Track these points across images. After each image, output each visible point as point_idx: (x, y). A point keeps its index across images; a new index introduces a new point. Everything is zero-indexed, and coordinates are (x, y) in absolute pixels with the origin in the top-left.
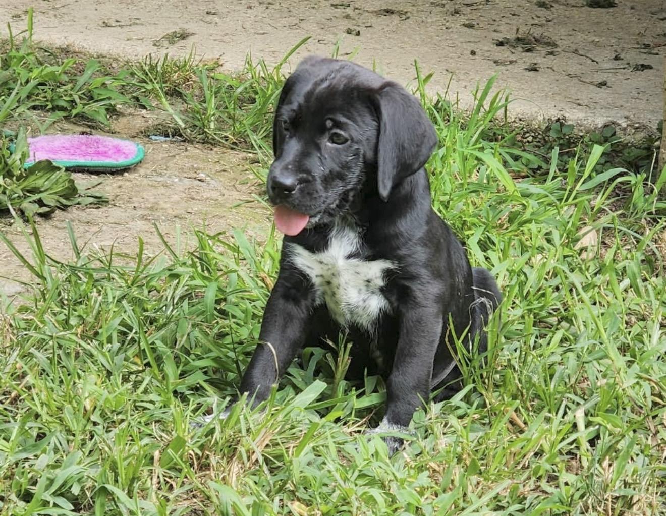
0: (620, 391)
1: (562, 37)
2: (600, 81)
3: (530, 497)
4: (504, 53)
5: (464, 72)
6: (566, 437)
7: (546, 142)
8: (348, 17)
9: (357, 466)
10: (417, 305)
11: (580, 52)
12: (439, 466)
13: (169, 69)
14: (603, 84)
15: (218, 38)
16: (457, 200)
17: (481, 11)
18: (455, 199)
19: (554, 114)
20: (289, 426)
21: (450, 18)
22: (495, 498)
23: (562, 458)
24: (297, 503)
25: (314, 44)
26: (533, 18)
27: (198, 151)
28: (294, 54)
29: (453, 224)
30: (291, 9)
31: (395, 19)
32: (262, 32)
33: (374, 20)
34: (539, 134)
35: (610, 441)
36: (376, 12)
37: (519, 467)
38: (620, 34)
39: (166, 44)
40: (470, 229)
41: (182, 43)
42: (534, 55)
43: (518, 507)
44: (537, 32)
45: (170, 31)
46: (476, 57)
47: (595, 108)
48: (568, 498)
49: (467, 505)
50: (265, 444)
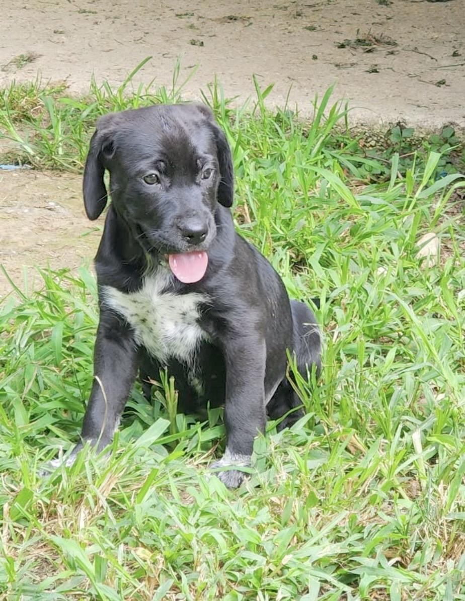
0: (456, 409)
1: (402, 35)
2: (439, 80)
3: (368, 527)
4: (346, 56)
5: (306, 78)
6: (405, 458)
7: (389, 146)
8: (192, 27)
9: (198, 507)
10: (237, 335)
11: (420, 50)
12: (280, 500)
13: (17, 95)
14: (442, 83)
15: (66, 57)
16: (298, 217)
17: (322, 12)
18: (296, 216)
19: (395, 117)
20: (133, 467)
21: (292, 21)
22: (334, 529)
23: (402, 479)
24: (141, 549)
25: (159, 59)
26: (373, 17)
27: (48, 179)
28: (139, 70)
29: (296, 241)
30: (137, 22)
31: (238, 25)
32: (109, 48)
33: (218, 28)
34: (381, 138)
35: (446, 462)
36: (219, 19)
37: (359, 494)
38: (457, 29)
39: (14, 68)
40: (311, 247)
41: (30, 66)
42: (375, 55)
43: (358, 536)
44: (377, 32)
45: (18, 54)
46: (317, 61)
47: (434, 109)
48: (404, 525)
49: (308, 538)
50: (111, 488)
